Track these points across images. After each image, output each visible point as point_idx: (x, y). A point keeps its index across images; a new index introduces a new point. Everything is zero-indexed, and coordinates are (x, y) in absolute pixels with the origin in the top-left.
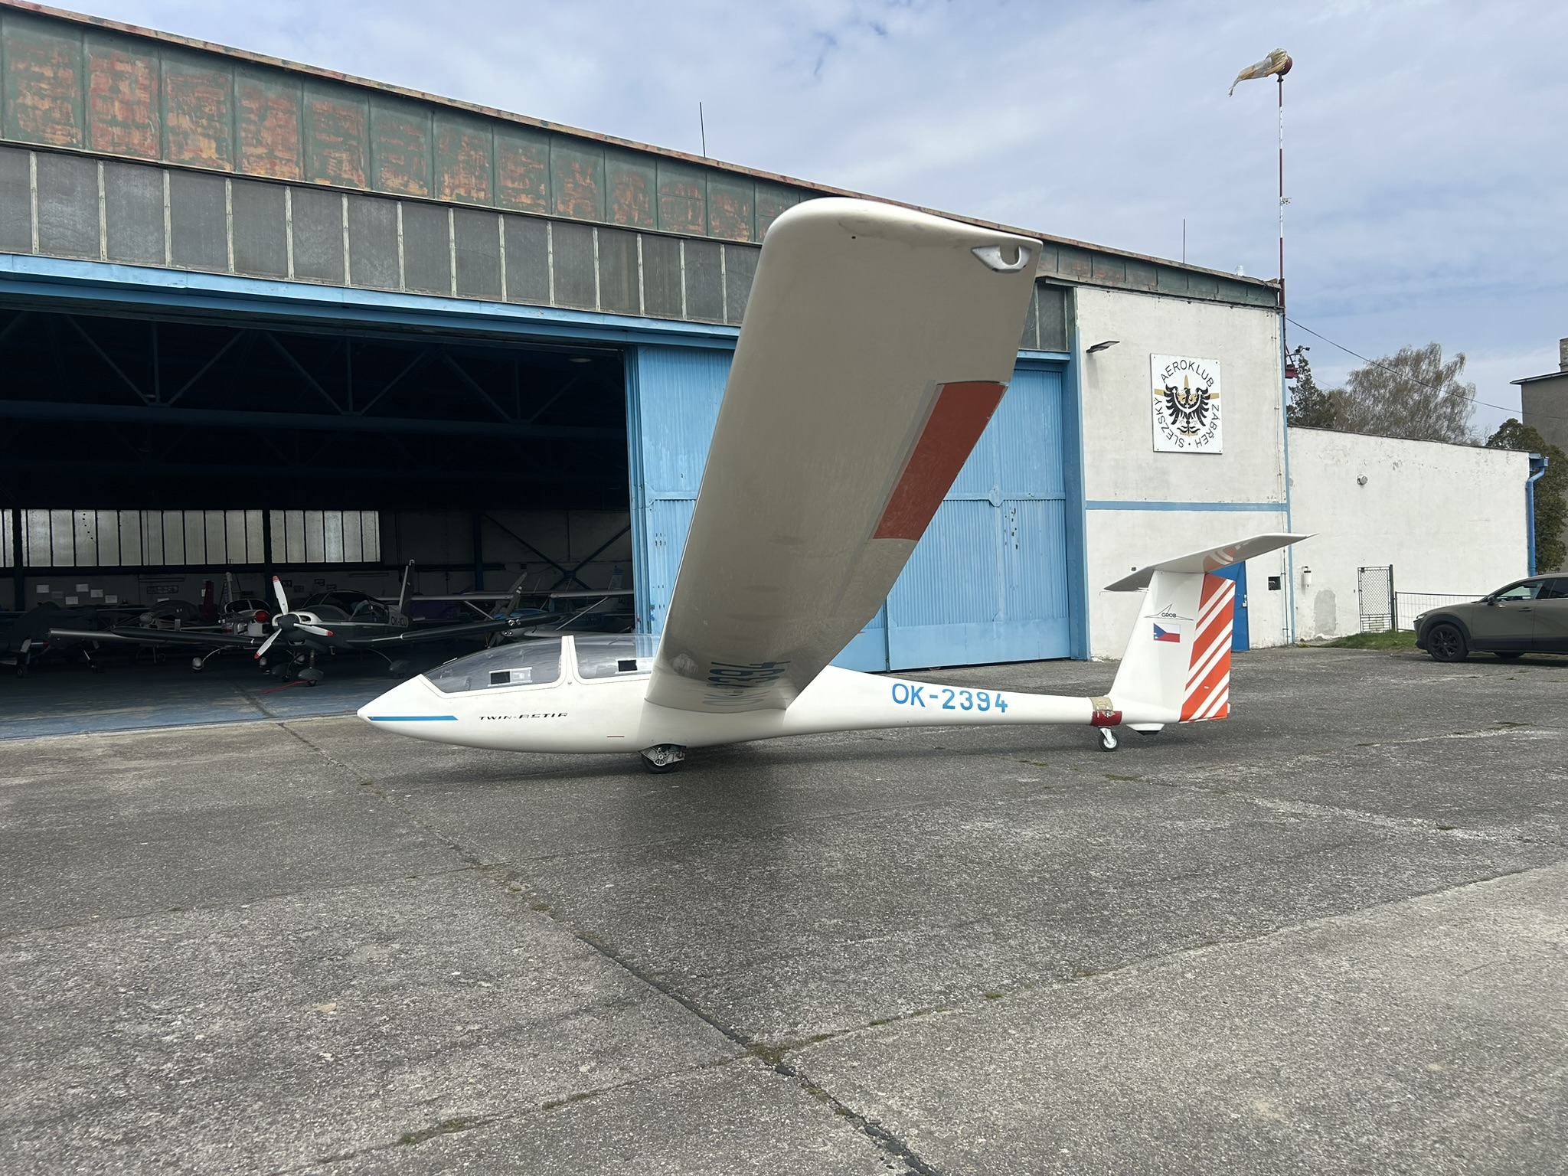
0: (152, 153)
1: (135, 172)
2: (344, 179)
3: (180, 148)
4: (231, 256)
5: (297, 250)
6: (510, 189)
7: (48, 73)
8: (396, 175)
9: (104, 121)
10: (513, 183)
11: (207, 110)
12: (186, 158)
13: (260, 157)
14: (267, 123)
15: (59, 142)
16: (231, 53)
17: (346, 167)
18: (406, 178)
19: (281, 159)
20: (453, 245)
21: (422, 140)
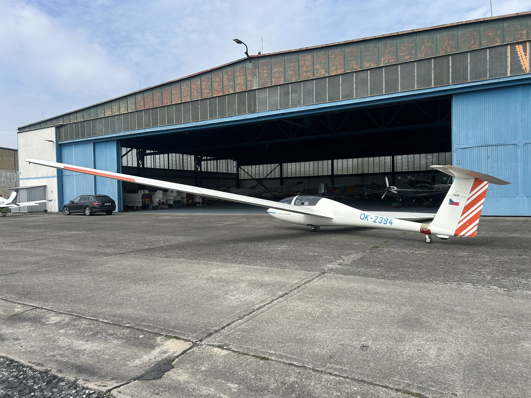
0: (311, 77)
1: (309, 82)
2: (354, 69)
3: (317, 74)
4: (327, 97)
5: (342, 92)
6: (402, 55)
7: (293, 65)
8: (368, 63)
9: (302, 72)
10: (403, 53)
11: (323, 62)
12: (318, 76)
13: (334, 70)
14: (336, 60)
15: (294, 80)
16: (327, 45)
17: (355, 65)
18: (370, 63)
19: (339, 68)
20: (384, 78)
21: (375, 50)
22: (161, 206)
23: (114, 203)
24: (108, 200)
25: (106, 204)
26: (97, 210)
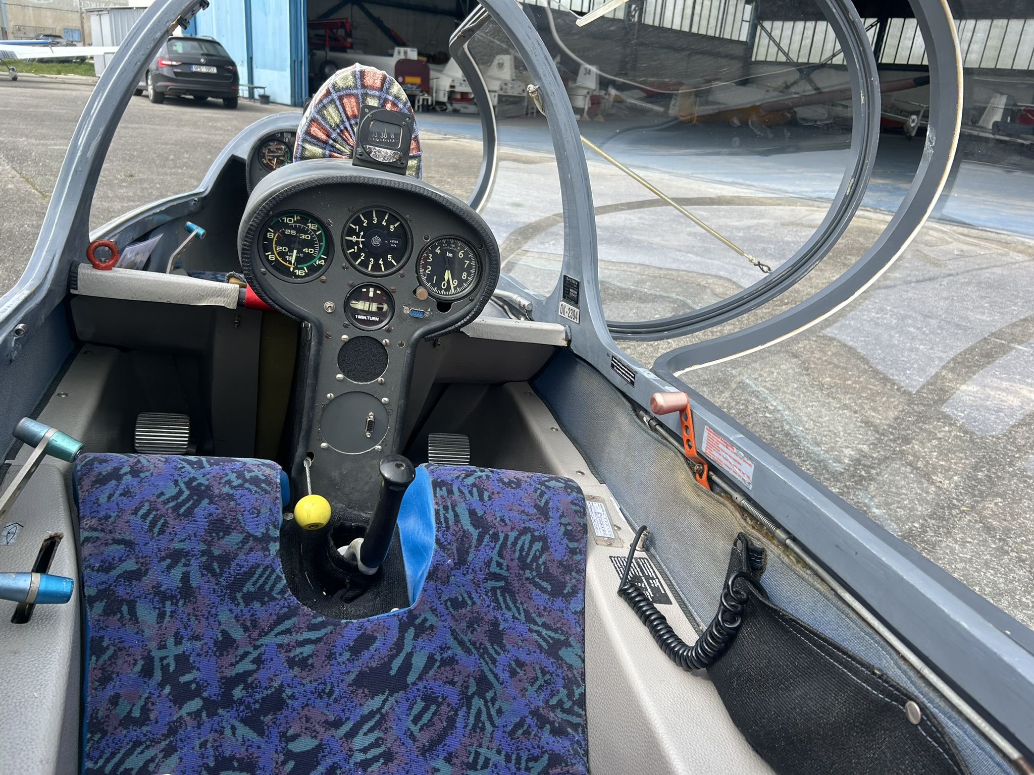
23: (230, 67)
24: (207, 55)
25: (199, 70)
26: (167, 86)
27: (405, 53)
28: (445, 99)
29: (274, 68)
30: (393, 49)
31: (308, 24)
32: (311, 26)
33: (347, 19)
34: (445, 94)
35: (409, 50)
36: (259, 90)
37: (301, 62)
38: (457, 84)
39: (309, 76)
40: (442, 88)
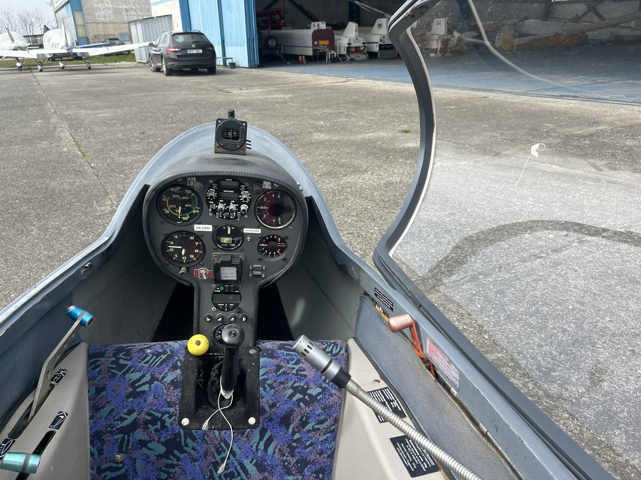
22: (353, 56)
23: (210, 48)
24: (196, 42)
25: (191, 52)
26: (173, 65)
27: (318, 25)
28: (345, 53)
29: (237, 45)
30: (311, 24)
31: (256, 14)
32: (258, 15)
33: (280, 8)
34: (344, 49)
35: (320, 23)
36: (229, 60)
37: (253, 39)
38: (352, 42)
39: (259, 48)
40: (343, 46)
